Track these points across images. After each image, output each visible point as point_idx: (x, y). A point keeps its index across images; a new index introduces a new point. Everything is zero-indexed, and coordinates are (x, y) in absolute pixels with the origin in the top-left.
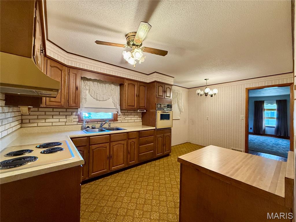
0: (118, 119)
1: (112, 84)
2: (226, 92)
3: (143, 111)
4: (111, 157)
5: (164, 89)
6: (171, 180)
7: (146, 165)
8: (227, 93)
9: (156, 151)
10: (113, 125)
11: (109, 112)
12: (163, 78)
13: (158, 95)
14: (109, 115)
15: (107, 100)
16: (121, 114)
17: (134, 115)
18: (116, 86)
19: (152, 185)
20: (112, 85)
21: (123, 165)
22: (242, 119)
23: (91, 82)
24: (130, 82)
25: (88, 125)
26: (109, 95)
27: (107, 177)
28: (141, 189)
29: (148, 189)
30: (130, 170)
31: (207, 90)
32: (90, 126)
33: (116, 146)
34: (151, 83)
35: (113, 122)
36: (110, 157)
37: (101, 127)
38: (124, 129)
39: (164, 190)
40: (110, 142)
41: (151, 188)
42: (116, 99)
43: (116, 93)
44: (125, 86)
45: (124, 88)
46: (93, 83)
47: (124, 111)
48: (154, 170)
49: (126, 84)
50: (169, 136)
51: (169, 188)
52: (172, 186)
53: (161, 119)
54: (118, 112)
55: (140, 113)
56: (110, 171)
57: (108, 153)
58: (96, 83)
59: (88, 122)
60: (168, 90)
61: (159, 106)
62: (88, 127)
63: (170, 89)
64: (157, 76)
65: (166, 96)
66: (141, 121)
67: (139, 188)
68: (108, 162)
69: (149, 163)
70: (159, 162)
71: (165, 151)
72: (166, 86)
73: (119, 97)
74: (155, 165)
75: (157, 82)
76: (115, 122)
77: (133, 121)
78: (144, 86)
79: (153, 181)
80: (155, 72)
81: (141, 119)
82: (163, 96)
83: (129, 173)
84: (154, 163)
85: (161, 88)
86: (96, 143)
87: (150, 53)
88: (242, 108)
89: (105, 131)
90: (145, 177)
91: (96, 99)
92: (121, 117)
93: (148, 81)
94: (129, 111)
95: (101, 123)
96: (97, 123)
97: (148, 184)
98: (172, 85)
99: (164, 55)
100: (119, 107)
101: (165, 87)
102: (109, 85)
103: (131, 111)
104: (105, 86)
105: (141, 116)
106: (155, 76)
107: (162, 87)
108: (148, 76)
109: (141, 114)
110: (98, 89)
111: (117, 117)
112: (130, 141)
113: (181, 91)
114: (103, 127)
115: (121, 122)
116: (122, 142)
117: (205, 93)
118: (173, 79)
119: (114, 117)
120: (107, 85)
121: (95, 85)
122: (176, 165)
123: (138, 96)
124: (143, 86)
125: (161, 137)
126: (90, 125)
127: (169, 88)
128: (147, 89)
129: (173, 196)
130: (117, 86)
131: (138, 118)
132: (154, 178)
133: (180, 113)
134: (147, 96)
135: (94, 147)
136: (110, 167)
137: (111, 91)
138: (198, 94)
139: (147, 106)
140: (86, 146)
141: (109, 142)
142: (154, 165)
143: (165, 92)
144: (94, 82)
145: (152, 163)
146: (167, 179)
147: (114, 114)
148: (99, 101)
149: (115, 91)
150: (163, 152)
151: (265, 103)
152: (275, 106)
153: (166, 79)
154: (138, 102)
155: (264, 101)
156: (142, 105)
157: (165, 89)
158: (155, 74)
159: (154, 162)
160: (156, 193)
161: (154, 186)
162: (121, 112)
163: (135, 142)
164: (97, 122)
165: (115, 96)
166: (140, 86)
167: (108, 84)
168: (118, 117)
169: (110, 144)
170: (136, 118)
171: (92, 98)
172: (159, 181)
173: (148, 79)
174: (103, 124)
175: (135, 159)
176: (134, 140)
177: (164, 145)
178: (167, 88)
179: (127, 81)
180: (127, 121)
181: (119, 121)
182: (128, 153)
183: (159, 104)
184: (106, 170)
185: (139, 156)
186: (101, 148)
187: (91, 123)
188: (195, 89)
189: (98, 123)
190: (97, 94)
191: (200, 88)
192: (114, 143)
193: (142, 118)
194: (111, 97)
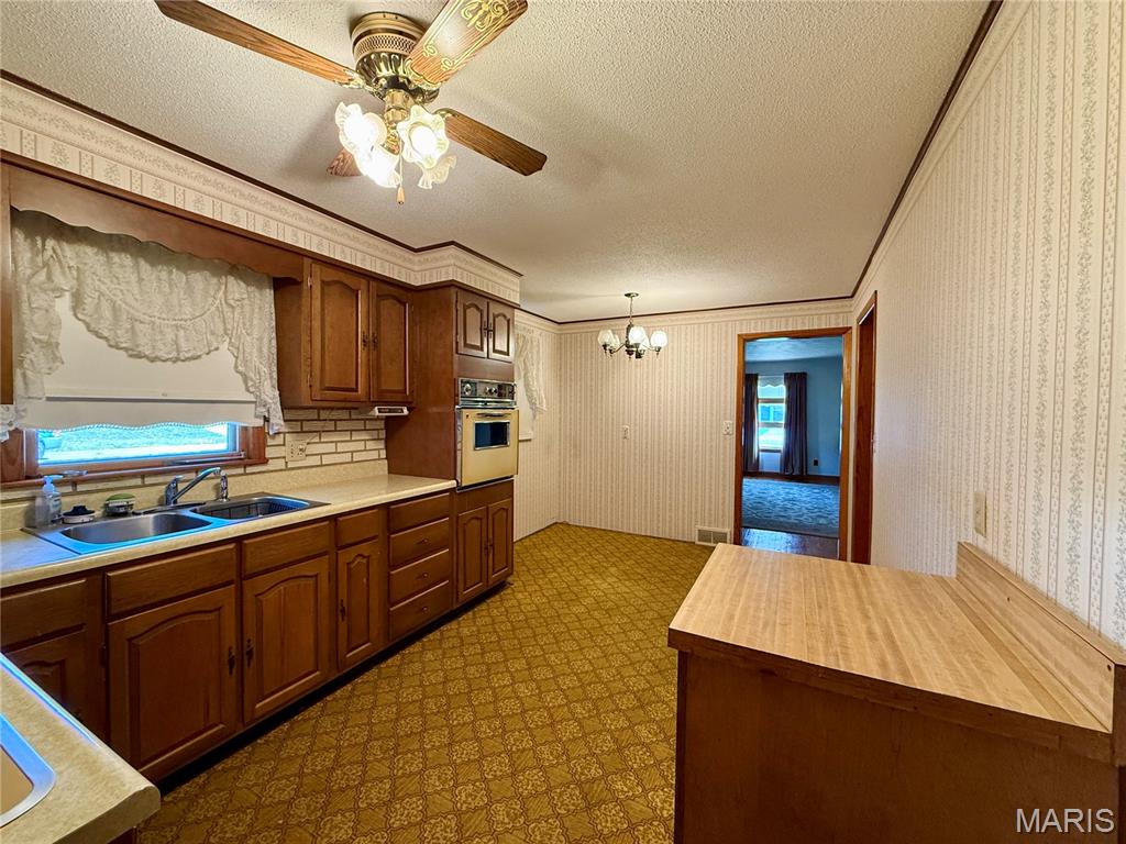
0: (269, 453)
1: (231, 274)
2: (683, 345)
3: (394, 411)
4: (250, 653)
5: (485, 319)
6: (541, 692)
7: (424, 649)
8: (686, 347)
9: (461, 577)
10: (244, 486)
11: (214, 420)
12: (480, 272)
13: (466, 345)
14: (215, 439)
15: (199, 357)
16: (283, 430)
17: (351, 431)
18: (251, 289)
19: (470, 734)
20: (231, 279)
21: (318, 673)
22: (728, 434)
23: (89, 252)
24: (333, 275)
25: (77, 501)
26: (213, 333)
27: (229, 762)
28: (425, 768)
29: (459, 761)
30: (349, 687)
31: (636, 336)
32: (95, 501)
33: (276, 590)
34: (432, 289)
35: (241, 471)
36: (242, 658)
37: (167, 503)
38: (314, 505)
39: (527, 743)
40: (243, 576)
41: (468, 750)
42: (255, 354)
43: (255, 322)
44: (305, 293)
45: (305, 301)
46: (102, 258)
47: (302, 415)
48: (460, 663)
49: (313, 281)
50: (507, 510)
51: (543, 727)
52: (551, 716)
53: (477, 446)
54: (266, 420)
55: (378, 418)
56: (244, 726)
57: (230, 638)
58: (122, 260)
59: (74, 484)
60: (501, 324)
61: (467, 390)
62: (80, 510)
63: (508, 321)
64: (458, 263)
65: (495, 351)
66: (383, 454)
67: (414, 769)
68: (231, 682)
69: (431, 636)
70: (475, 624)
71: (491, 570)
72: (495, 309)
73: (274, 342)
74: (461, 639)
75: (460, 288)
76: (249, 470)
77: (347, 457)
78: (400, 301)
79: (468, 717)
80: (452, 243)
81: (382, 446)
82: (482, 349)
83: (347, 705)
84: (453, 633)
85: (473, 317)
86: (152, 601)
87: (466, 144)
88: (729, 398)
89: (208, 523)
90: (431, 705)
91: (126, 349)
92: (284, 445)
93: (417, 281)
94: (324, 414)
95: (170, 478)
96: (138, 481)
97: (452, 735)
98: (514, 307)
99: (527, 172)
100: (271, 394)
101: (491, 312)
102: (214, 280)
103: (336, 414)
104: (187, 281)
105: (383, 434)
106: (452, 262)
107: (478, 308)
108: (417, 258)
109: (381, 424)
110: (142, 292)
111: (265, 445)
112: (346, 556)
113: (536, 333)
114: (182, 500)
115: (287, 469)
116: (307, 568)
117: (628, 346)
118: (516, 280)
119: (245, 444)
120: (199, 280)
121: (116, 269)
122: (542, 620)
123: (373, 343)
124: (394, 298)
125: (477, 518)
126: (93, 497)
127: (505, 316)
128: (411, 314)
129: (569, 760)
130: (260, 287)
131: (371, 445)
132: (470, 700)
133: (535, 417)
134: (411, 344)
135: (137, 622)
136: (246, 704)
137: (226, 309)
138: (605, 346)
139: (412, 392)
140: (79, 627)
141: (234, 577)
142: (456, 642)
143: (488, 330)
144: (113, 254)
145: (447, 634)
146: (523, 690)
147: (245, 429)
148: (152, 361)
149: (247, 308)
150: (484, 579)
151: (759, 382)
152: (781, 391)
153: (495, 279)
154: (375, 371)
155: (756, 375)
156: (391, 383)
157: (491, 321)
158: (452, 250)
159: (454, 625)
160: (496, 767)
161: (478, 739)
162: (285, 421)
163: (368, 557)
164: (143, 476)
165: (248, 338)
166: (380, 297)
167: (207, 273)
168: (270, 442)
169: (242, 587)
170: (361, 446)
171: (102, 341)
172: (496, 710)
173: (416, 268)
174: (181, 487)
175: (374, 632)
176: (364, 548)
177: (487, 548)
178: (498, 315)
179: (317, 269)
180: (315, 461)
181: (272, 465)
182: (340, 611)
183: (468, 382)
184: (221, 726)
185: (388, 616)
186: (185, 620)
187: (101, 486)
188: (594, 327)
189: (148, 481)
190: (134, 320)
191: (613, 322)
192: (262, 582)
193: (387, 441)
194: (226, 344)
